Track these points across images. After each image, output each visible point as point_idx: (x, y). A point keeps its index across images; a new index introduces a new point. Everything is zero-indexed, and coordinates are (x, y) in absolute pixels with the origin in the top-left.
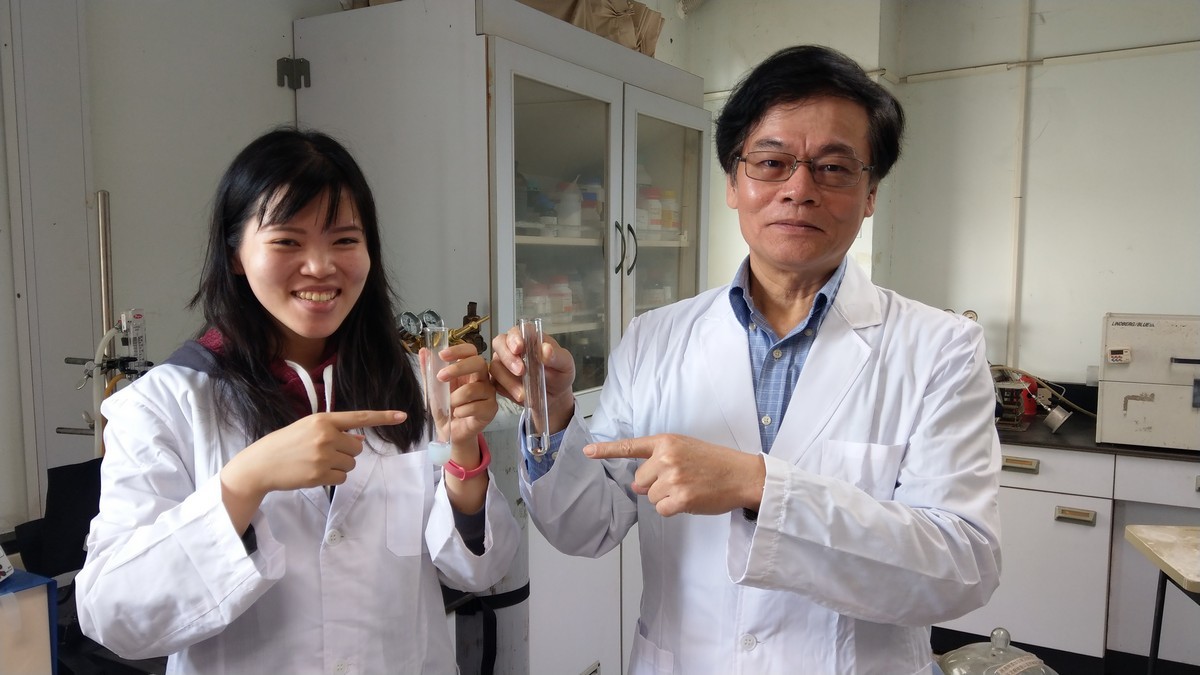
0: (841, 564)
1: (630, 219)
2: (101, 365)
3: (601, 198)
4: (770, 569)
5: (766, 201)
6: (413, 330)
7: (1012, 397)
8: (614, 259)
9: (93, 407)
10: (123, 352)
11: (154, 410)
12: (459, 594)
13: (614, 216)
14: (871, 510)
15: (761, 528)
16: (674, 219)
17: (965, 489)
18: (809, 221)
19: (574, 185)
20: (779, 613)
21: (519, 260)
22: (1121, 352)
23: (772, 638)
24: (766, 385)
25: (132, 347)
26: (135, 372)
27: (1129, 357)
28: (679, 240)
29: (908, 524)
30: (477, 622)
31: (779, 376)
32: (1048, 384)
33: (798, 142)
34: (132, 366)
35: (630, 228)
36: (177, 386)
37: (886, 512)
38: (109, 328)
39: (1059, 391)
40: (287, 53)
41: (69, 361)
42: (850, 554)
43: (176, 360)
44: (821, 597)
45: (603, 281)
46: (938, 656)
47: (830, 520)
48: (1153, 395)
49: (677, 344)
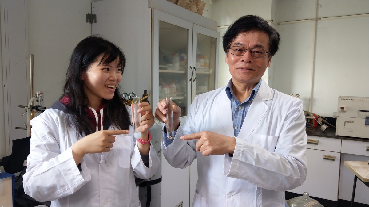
0: (258, 171)
1: (194, 65)
2: (30, 108)
3: (185, 58)
4: (237, 172)
5: (237, 61)
6: (127, 98)
7: (310, 121)
8: (189, 77)
9: (27, 121)
10: (37, 104)
11: (47, 123)
12: (140, 180)
13: (190, 64)
14: (267, 155)
15: (234, 159)
16: (208, 65)
17: (296, 149)
18: (250, 67)
19: (177, 54)
20: (239, 187)
21: (160, 77)
22: (343, 108)
23: (237, 194)
24: (236, 117)
25: (39, 103)
26: (41, 110)
27: (346, 109)
28: (209, 71)
29: (279, 159)
30: (145, 189)
31: (240, 114)
32: (321, 117)
33: (247, 44)
34: (40, 108)
35: (194, 68)
36: (54, 115)
37: (272, 156)
38: (33, 97)
39: (325, 119)
40: (89, 12)
41: (20, 106)
42: (261, 168)
43: (53, 107)
44: (252, 181)
45: (186, 84)
46: (287, 200)
47: (255, 157)
48: (353, 121)
49: (209, 104)
